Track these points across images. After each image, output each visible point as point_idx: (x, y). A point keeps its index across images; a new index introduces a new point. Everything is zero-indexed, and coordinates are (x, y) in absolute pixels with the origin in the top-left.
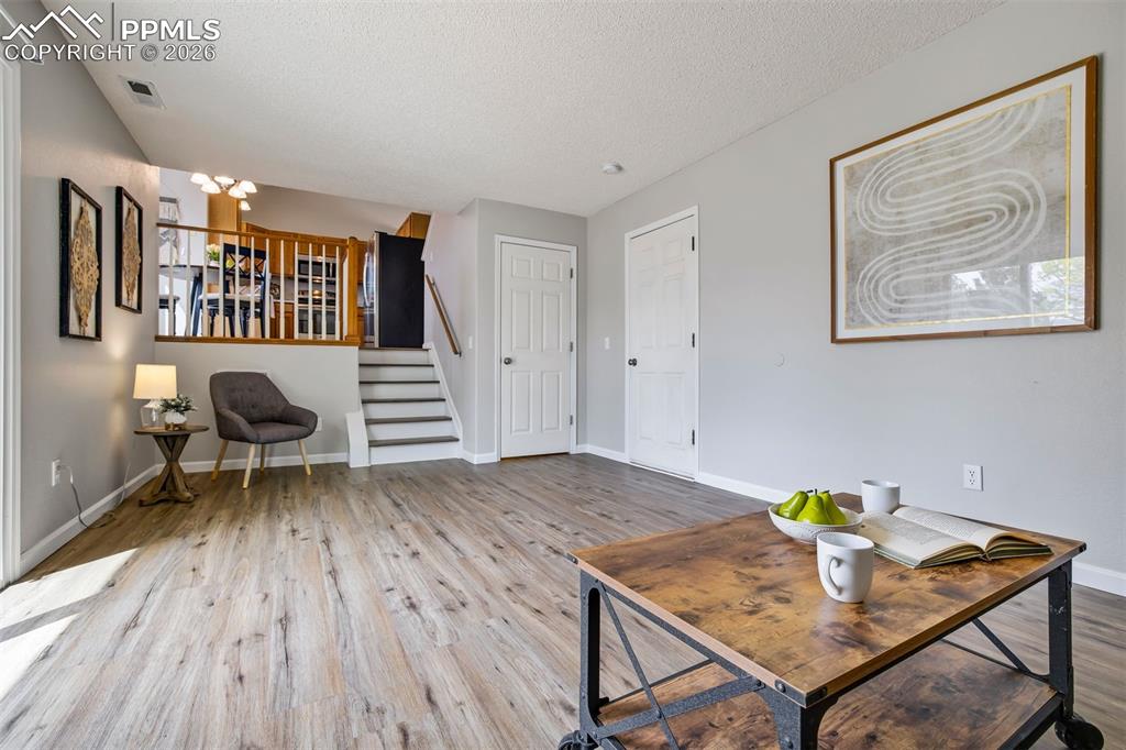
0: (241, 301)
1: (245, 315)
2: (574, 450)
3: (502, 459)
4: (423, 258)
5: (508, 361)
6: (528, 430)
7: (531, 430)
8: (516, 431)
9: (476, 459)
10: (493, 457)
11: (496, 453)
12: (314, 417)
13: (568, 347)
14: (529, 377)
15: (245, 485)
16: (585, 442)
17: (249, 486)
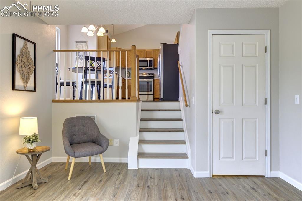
0: (97, 82)
1: (99, 87)
2: (268, 174)
3: (213, 176)
4: (179, 53)
5: (217, 112)
6: (233, 157)
7: (235, 159)
8: (223, 158)
9: (196, 174)
10: (206, 174)
11: (209, 171)
12: (108, 142)
13: (263, 101)
14: (233, 122)
15: (69, 179)
16: (278, 169)
17: (71, 179)
